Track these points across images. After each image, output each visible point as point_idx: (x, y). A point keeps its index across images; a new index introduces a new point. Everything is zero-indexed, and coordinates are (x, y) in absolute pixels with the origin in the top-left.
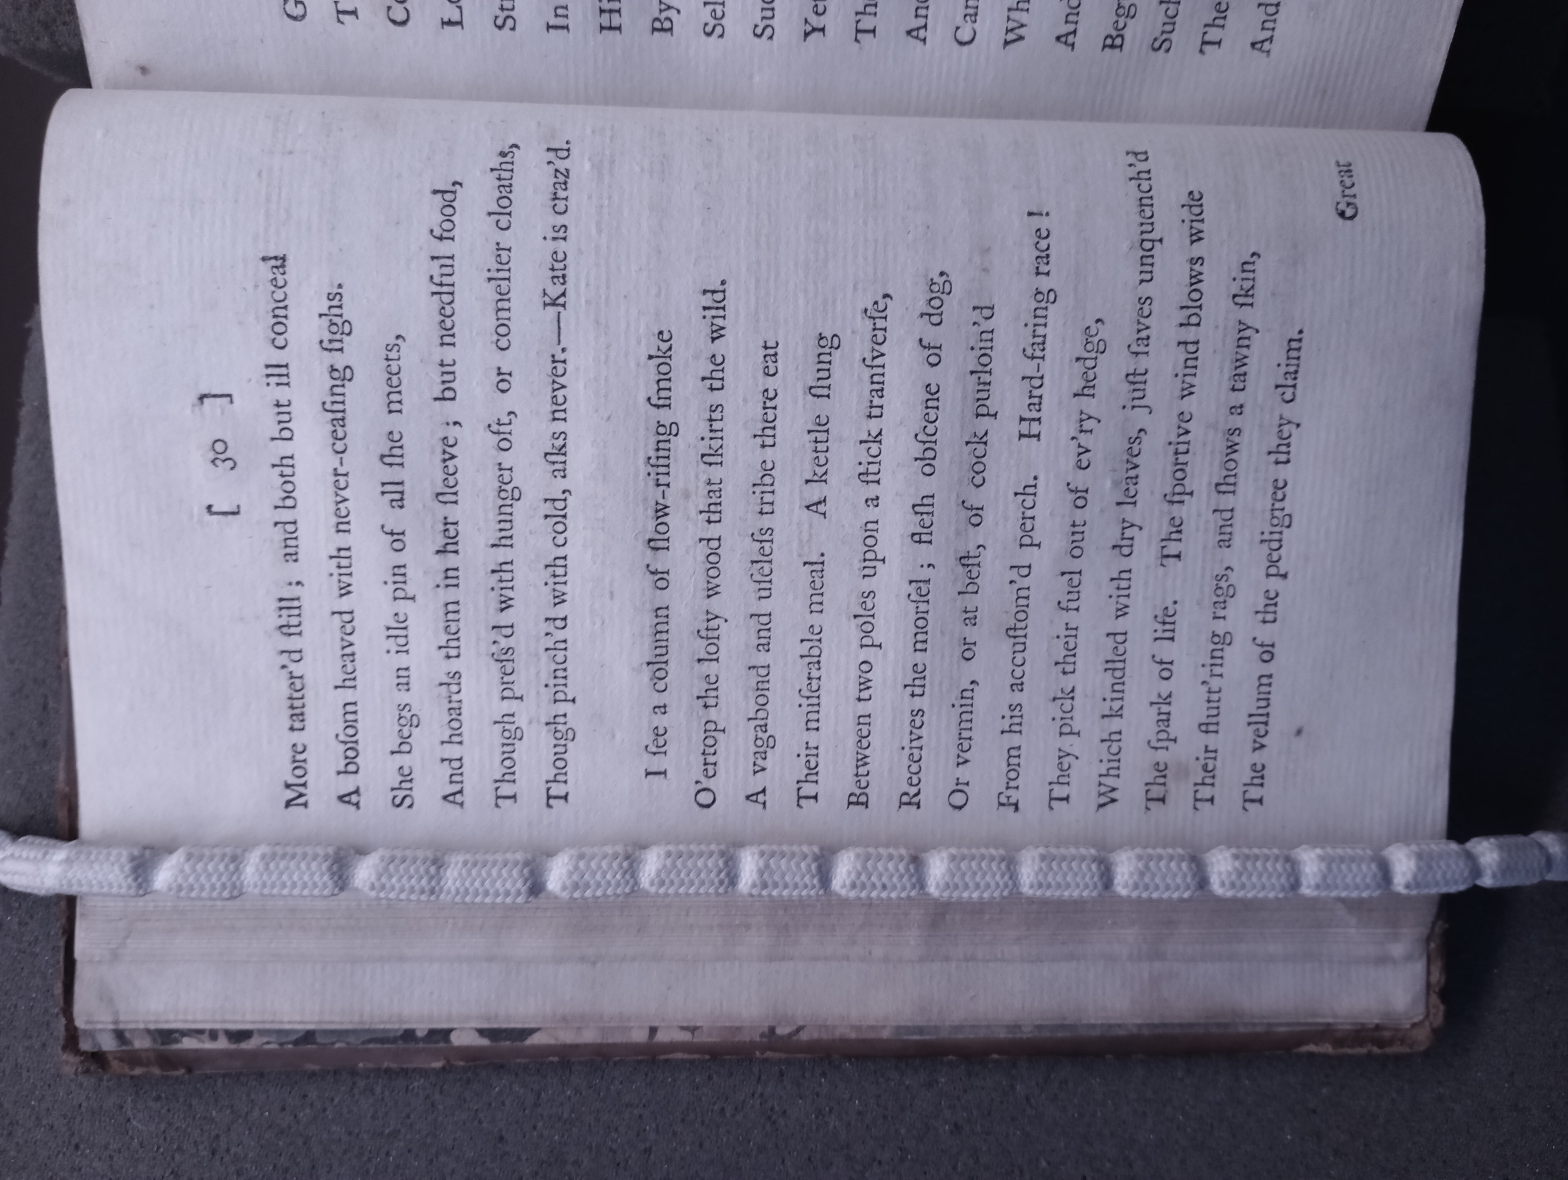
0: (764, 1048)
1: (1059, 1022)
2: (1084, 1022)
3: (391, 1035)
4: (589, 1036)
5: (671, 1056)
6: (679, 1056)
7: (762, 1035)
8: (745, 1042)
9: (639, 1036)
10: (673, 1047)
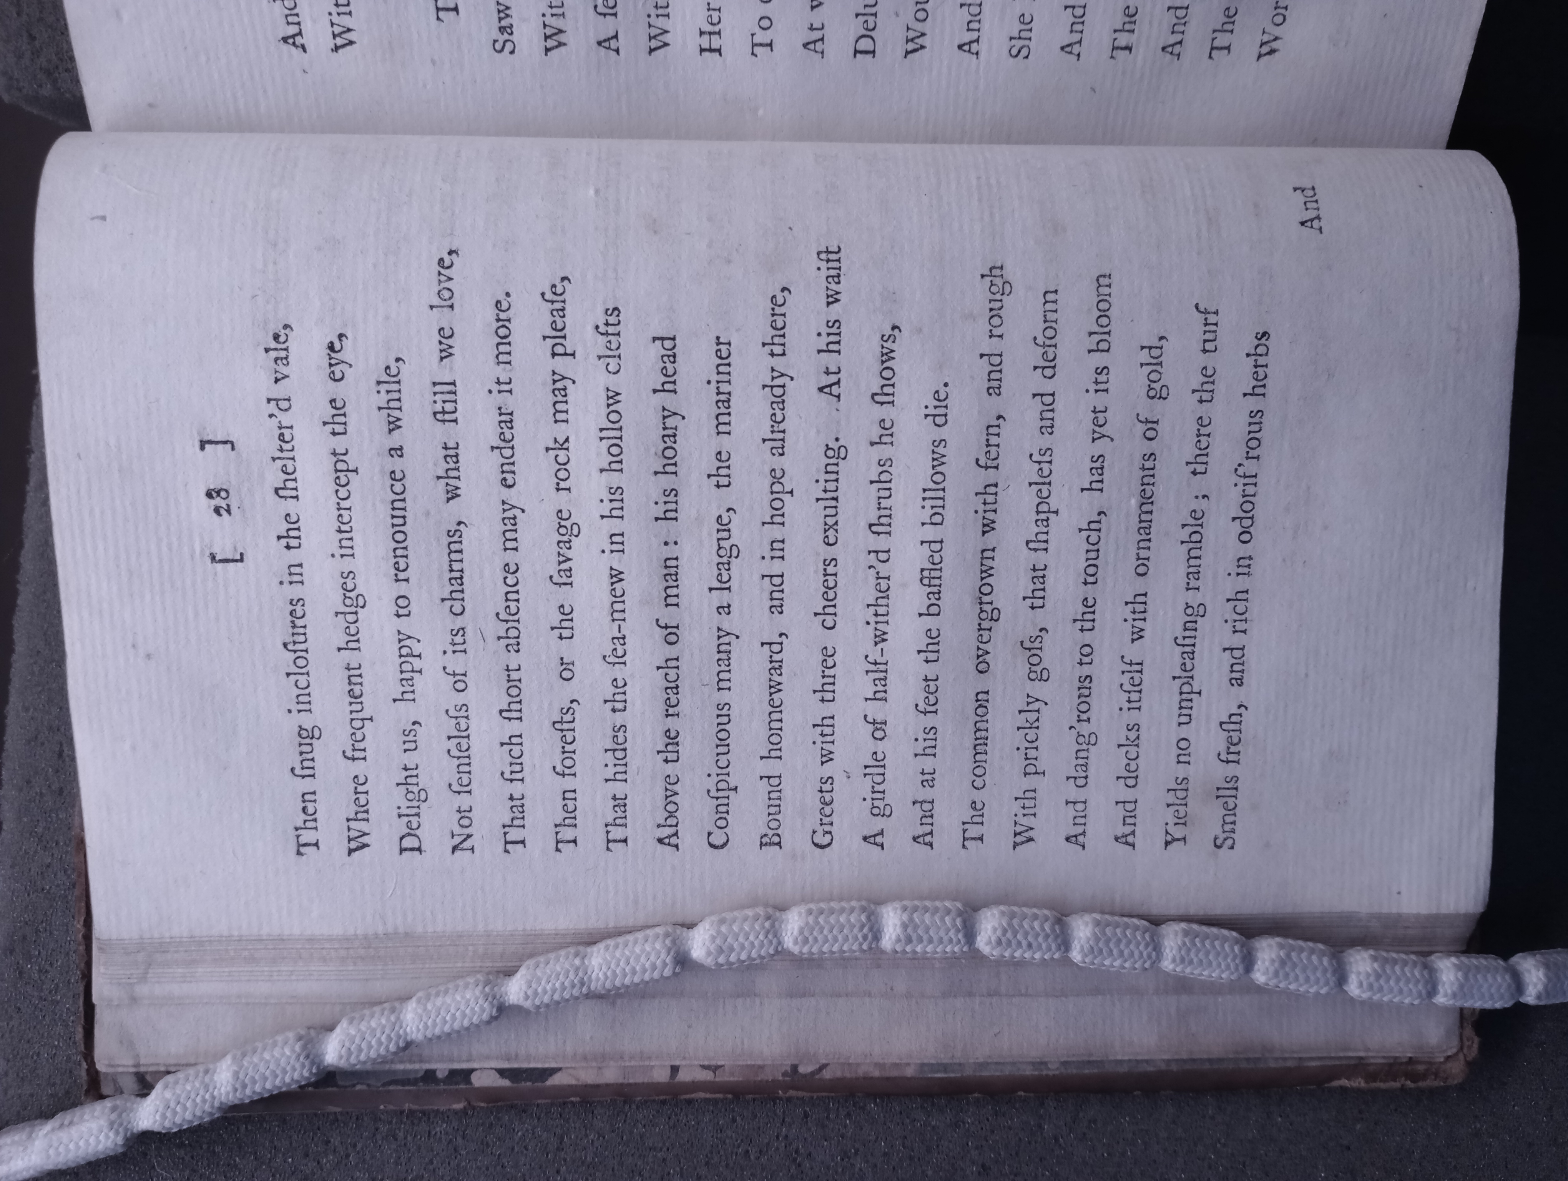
0: (787, 1087)
1: (1086, 1058)
2: (1111, 1058)
3: (412, 1076)
4: (611, 1075)
5: (693, 1096)
6: (702, 1095)
7: (785, 1074)
8: (767, 1081)
9: (661, 1076)
10: (695, 1086)
